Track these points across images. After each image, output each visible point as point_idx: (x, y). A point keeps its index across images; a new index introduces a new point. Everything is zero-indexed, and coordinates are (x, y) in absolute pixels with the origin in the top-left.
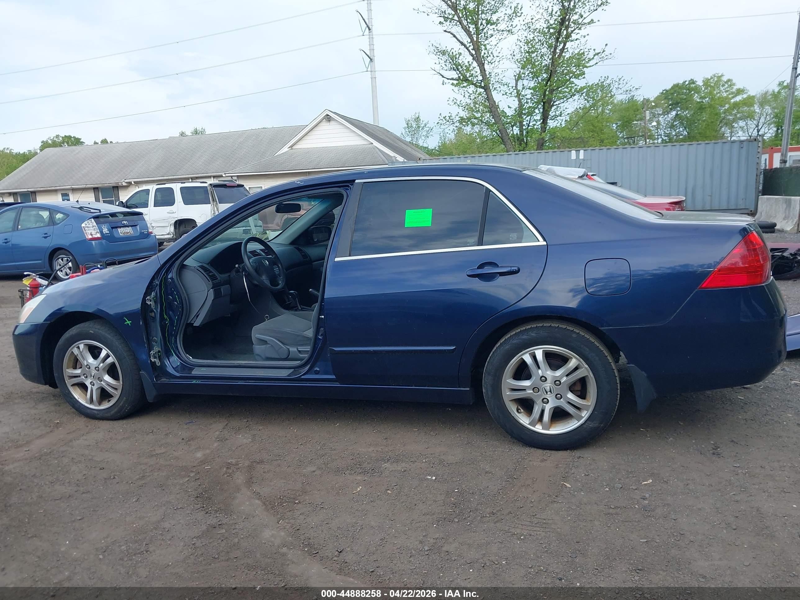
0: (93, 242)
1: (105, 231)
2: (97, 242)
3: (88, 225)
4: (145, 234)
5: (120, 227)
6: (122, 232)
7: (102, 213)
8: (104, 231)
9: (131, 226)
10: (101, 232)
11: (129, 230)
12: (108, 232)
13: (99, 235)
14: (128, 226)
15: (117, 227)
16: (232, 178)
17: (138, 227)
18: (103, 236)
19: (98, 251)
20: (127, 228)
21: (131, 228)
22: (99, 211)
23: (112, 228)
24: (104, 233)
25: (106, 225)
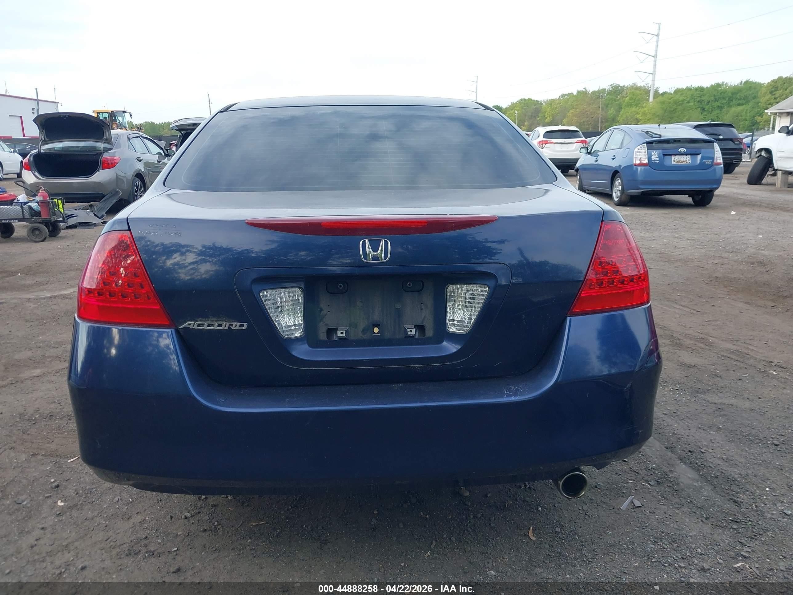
0: (639, 168)
1: (655, 156)
2: (643, 168)
3: (640, 150)
4: (707, 165)
5: (676, 155)
6: (675, 160)
7: (662, 138)
8: (653, 157)
9: (691, 154)
10: (649, 158)
11: (687, 159)
12: (658, 159)
13: (646, 161)
14: (686, 155)
15: (671, 155)
17: (699, 157)
18: (651, 164)
19: (640, 178)
20: (685, 157)
21: (689, 156)
22: (659, 136)
23: (664, 155)
24: (653, 159)
25: (658, 151)
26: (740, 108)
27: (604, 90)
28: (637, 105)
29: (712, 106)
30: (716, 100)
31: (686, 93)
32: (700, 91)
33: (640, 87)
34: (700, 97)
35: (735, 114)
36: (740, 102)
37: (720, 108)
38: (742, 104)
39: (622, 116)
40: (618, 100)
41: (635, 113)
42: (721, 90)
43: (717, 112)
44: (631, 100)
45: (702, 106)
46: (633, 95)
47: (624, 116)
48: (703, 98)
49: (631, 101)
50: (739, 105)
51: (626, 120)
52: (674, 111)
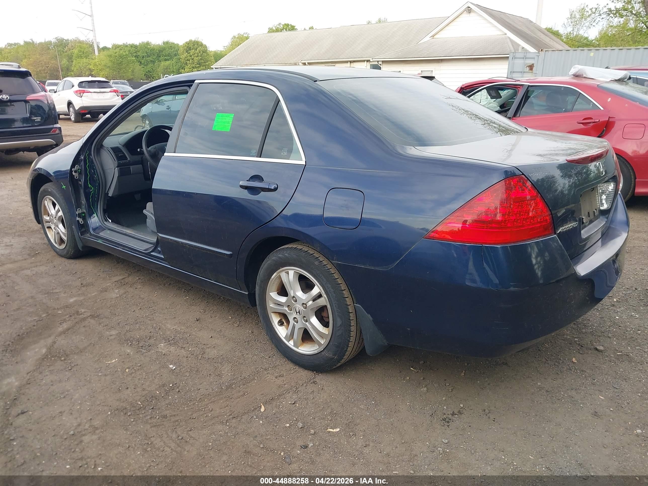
16: (378, 62)
26: (167, 63)
27: (50, 43)
28: (86, 57)
29: (147, 61)
30: (148, 56)
31: (124, 49)
32: (135, 48)
33: (83, 41)
34: (136, 52)
35: (165, 68)
36: (167, 58)
37: (153, 62)
38: (168, 60)
39: (75, 66)
40: (66, 52)
41: (87, 64)
42: (151, 47)
43: (151, 65)
44: (80, 52)
45: (139, 60)
46: (81, 48)
47: (77, 67)
48: (139, 54)
49: (80, 54)
50: (166, 60)
51: (79, 69)
52: (120, 63)
